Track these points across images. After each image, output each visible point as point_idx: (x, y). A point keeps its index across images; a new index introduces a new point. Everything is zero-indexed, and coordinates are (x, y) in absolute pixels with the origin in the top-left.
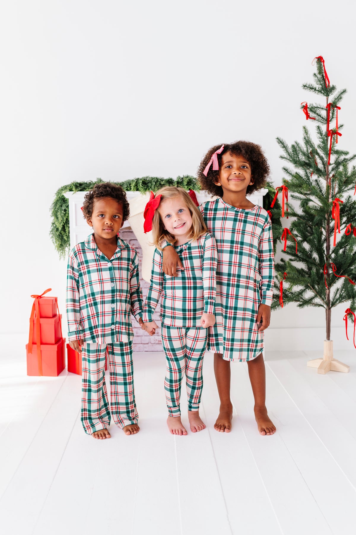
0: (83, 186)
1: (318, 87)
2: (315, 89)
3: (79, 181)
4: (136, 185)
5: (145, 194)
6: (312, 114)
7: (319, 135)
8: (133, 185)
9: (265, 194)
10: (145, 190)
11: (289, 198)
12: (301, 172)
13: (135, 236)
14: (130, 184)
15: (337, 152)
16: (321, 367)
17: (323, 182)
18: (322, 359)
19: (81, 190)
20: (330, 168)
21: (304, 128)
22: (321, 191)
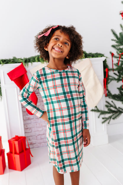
0: (6, 61)
3: (4, 58)
4: (38, 59)
8: (36, 59)
14: (34, 58)
19: (6, 63)
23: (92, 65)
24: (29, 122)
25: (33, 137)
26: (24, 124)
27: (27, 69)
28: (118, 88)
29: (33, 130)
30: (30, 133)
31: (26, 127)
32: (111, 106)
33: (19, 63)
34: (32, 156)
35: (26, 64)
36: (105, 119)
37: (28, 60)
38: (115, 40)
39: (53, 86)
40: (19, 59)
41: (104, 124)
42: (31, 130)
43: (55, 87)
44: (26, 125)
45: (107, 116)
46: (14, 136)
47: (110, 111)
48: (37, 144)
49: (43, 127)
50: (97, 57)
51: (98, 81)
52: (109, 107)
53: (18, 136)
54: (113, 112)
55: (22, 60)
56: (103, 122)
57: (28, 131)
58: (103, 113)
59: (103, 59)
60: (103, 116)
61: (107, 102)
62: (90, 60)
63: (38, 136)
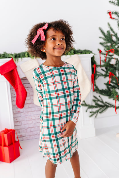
1: (116, 2)
2: (115, 4)
4: (28, 54)
5: (33, 59)
6: (114, 16)
8: (26, 55)
9: (92, 57)
13: (28, 81)
14: (24, 54)
21: (108, 23)
23: (80, 61)
24: (19, 115)
25: (23, 130)
26: (14, 118)
27: (17, 64)
28: (105, 84)
29: (23, 122)
30: (20, 126)
31: (16, 120)
32: (99, 101)
33: (10, 58)
34: (21, 148)
35: (16, 59)
36: (92, 113)
37: (18, 56)
38: (102, 38)
39: (53, 82)
40: (9, 54)
41: (91, 118)
42: (20, 123)
43: (55, 83)
44: (16, 118)
45: (95, 110)
46: (4, 129)
47: (98, 106)
48: (27, 137)
49: (33, 121)
50: (86, 53)
51: (86, 77)
52: (96, 102)
53: (7, 129)
54: (100, 106)
55: (12, 55)
56: (91, 116)
57: (17, 124)
58: (91, 107)
59: (91, 55)
60: (90, 110)
61: (94, 97)
62: (79, 57)
63: (27, 129)
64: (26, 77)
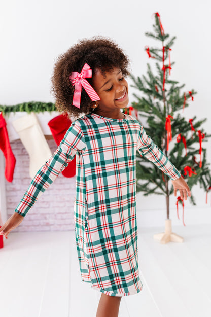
1: (156, 34)
2: (154, 36)
4: (24, 107)
6: (152, 55)
7: (158, 70)
8: (21, 108)
10: (30, 111)
11: (139, 116)
12: (146, 97)
14: (19, 107)
15: (170, 82)
16: (163, 240)
17: (162, 104)
18: (164, 233)
20: (166, 94)
21: (148, 65)
22: (160, 110)
24: (13, 193)
26: (7, 197)
31: (9, 201)
35: (7, 113)
37: (10, 109)
44: (10, 198)
55: (2, 108)
57: (11, 206)
64: (19, 140)
